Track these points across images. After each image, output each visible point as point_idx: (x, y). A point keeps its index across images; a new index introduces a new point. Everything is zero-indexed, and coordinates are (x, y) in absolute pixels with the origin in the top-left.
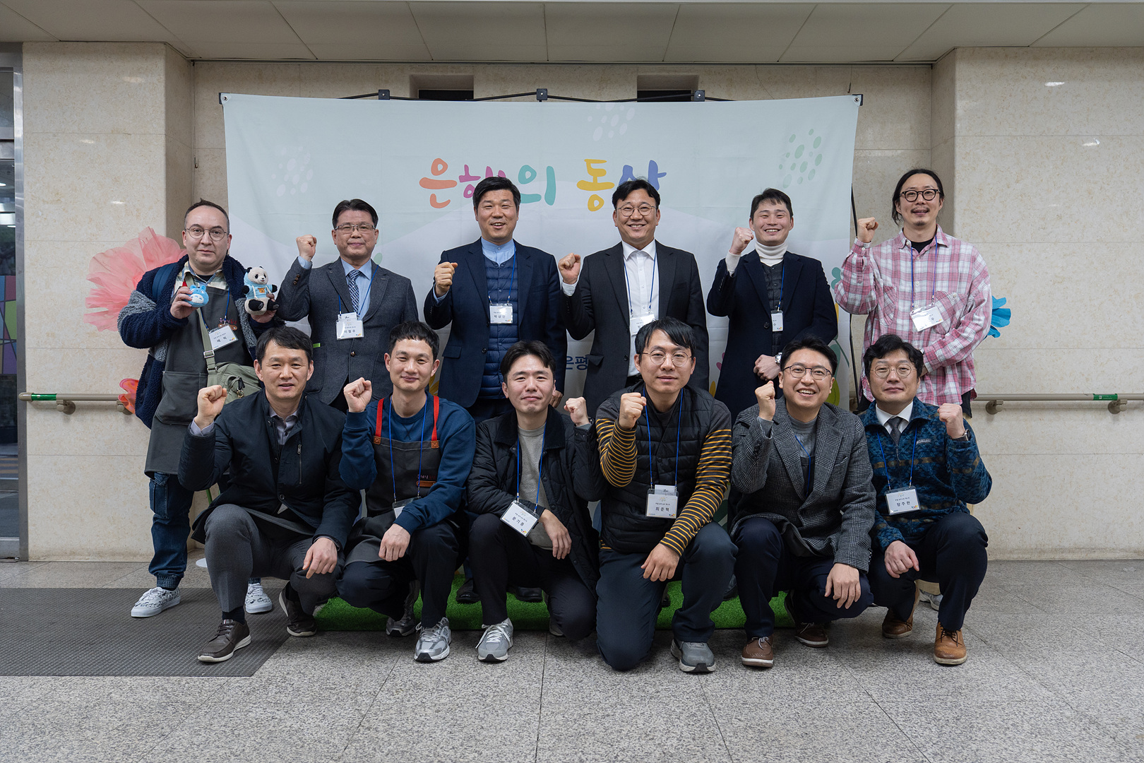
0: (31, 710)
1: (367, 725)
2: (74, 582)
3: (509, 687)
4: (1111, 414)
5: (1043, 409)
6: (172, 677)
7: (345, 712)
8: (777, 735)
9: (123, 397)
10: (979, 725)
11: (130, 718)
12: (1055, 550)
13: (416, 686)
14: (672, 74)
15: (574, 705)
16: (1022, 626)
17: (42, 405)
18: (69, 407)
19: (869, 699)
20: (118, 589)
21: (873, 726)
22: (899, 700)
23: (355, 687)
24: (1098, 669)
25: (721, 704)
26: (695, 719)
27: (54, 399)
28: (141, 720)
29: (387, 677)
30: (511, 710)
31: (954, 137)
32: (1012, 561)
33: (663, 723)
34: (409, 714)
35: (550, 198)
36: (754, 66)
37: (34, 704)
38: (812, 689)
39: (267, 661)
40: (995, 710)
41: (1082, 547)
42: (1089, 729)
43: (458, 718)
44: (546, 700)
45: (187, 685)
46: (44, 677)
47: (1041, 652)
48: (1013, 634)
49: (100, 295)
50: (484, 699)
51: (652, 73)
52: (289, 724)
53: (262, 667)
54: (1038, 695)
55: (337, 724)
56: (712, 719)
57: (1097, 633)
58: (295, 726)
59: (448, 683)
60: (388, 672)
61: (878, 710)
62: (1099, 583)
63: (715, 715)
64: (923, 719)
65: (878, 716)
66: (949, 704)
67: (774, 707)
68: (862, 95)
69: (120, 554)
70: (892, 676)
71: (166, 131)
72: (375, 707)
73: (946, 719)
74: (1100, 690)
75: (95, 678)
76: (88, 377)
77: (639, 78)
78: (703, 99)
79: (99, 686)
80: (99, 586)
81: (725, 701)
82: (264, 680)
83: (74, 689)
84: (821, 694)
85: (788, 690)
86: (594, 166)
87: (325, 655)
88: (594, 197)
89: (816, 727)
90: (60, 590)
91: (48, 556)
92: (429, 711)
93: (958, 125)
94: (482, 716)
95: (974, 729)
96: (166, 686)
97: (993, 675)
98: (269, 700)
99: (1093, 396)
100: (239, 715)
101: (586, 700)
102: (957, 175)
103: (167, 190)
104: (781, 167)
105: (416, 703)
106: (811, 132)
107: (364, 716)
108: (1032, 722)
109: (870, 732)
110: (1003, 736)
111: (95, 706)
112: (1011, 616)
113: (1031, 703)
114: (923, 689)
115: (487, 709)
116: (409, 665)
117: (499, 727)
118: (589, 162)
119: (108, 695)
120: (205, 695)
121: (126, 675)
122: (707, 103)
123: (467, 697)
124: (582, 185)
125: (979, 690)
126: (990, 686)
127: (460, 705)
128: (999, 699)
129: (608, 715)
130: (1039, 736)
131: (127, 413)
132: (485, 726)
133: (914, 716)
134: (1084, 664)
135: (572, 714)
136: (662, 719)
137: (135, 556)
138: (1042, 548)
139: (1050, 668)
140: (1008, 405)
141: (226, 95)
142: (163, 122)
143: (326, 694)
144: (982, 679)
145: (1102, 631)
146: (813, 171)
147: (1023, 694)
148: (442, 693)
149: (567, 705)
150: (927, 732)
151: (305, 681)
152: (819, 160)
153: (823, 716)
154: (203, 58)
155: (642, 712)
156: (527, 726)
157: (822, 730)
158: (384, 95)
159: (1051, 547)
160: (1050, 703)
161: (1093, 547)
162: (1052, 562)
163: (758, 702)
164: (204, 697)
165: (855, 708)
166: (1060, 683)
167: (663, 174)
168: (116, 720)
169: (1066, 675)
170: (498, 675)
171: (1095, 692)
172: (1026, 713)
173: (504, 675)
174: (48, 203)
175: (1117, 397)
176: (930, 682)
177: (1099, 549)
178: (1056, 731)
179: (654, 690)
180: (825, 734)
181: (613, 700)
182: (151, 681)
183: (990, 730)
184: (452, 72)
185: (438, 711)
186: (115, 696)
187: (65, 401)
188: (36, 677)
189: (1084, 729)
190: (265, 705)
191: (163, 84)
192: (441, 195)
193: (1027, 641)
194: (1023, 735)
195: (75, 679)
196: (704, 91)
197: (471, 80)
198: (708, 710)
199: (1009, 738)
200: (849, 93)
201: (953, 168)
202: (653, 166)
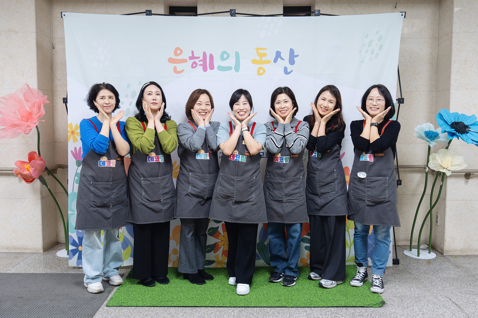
31: (452, 32)
35: (237, 69)
68: (405, 12)
69: (18, 248)
71: (36, 30)
77: (284, 1)
78: (319, 14)
86: (260, 51)
88: (260, 68)
93: (454, 25)
102: (453, 53)
103: (38, 61)
104: (360, 52)
106: (377, 33)
118: (257, 49)
122: (321, 16)
124: (254, 62)
137: (26, 249)
140: (476, 175)
141: (65, 13)
142: (34, 26)
146: (378, 54)
152: (381, 48)
158: (149, 13)
167: (297, 56)
191: (34, 6)
192: (180, 67)
196: (320, 10)
197: (196, 2)
200: (395, 8)
201: (451, 49)
202: (292, 51)
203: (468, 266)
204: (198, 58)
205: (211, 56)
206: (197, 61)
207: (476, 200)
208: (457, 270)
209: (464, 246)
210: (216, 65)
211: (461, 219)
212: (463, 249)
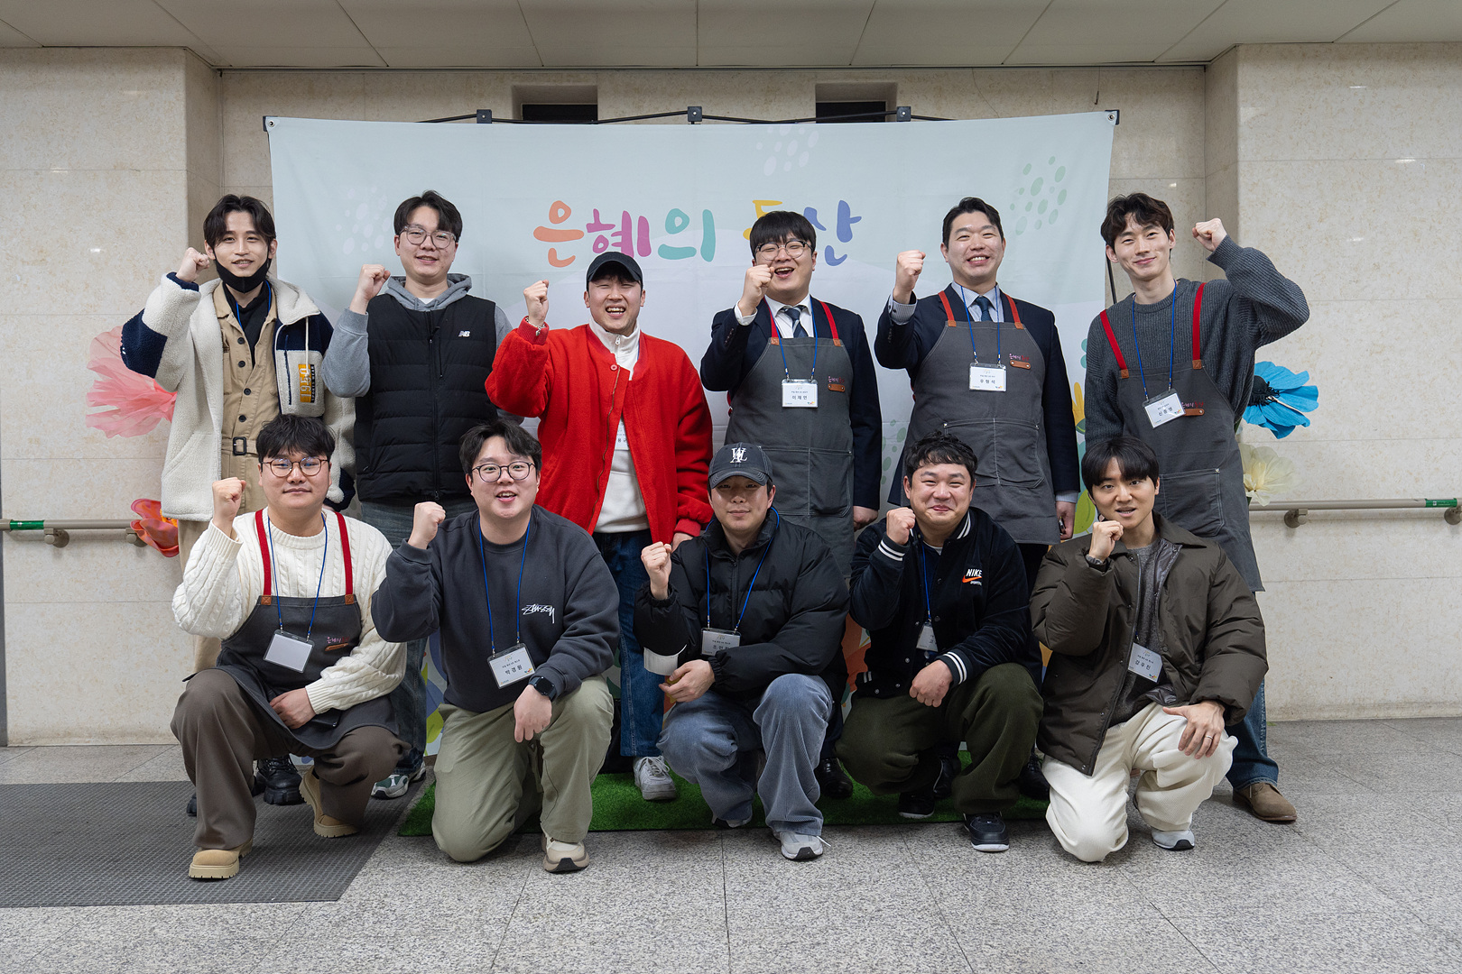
0: (51, 954)
1: (502, 964)
2: (75, 775)
3: (682, 908)
4: (1449, 525)
5: (1360, 519)
6: (231, 905)
7: (471, 947)
8: (1043, 966)
9: (138, 524)
10: (1305, 947)
11: (186, 962)
12: (1379, 706)
13: (558, 909)
14: (862, 81)
15: (772, 931)
16: (1344, 810)
17: (23, 536)
18: (61, 538)
19: (1157, 914)
20: (137, 783)
21: (1167, 950)
22: (1195, 915)
23: (478, 912)
24: (1449, 868)
25: (965, 925)
26: (932, 946)
27: (41, 527)
28: (200, 964)
29: (518, 897)
30: (689, 940)
31: (1236, 162)
32: (1323, 722)
33: (892, 952)
34: (556, 949)
35: (708, 253)
36: (970, 70)
37: (54, 946)
38: (1081, 902)
39: (355, 880)
40: (1322, 925)
41: (1413, 701)
42: (1447, 948)
43: (621, 952)
44: (734, 925)
45: (253, 915)
46: (59, 908)
47: (1374, 846)
48: (1334, 821)
49: (107, 388)
50: (652, 926)
51: (837, 80)
52: (398, 965)
53: (350, 888)
54: (1376, 904)
55: (462, 964)
56: (956, 945)
57: (1444, 819)
58: (408, 968)
59: (601, 904)
60: (519, 891)
61: (1171, 929)
62: (1440, 750)
63: (959, 941)
64: (1231, 940)
65: (1172, 937)
66: (1261, 918)
67: (1035, 928)
68: (1118, 111)
69: (131, 734)
70: (1182, 882)
71: (187, 165)
72: (510, 940)
73: (1260, 939)
74: (1456, 896)
75: (129, 908)
76: (86, 497)
77: (818, 87)
78: (908, 118)
79: (136, 919)
80: (110, 779)
81: (970, 921)
82: (355, 905)
83: (104, 924)
84: (1092, 909)
85: (1050, 905)
87: (431, 869)
89: (1092, 953)
90: (58, 786)
91: (34, 738)
92: (582, 944)
93: (1242, 147)
94: (652, 948)
95: (1298, 952)
96: (225, 916)
97: (1314, 878)
98: (367, 933)
99: (1425, 502)
100: (330, 954)
101: (786, 923)
102: (1241, 213)
104: (1013, 206)
105: (563, 932)
106: (1052, 160)
107: (496, 952)
108: (1372, 940)
109: (1164, 959)
110: (1336, 960)
111: (136, 946)
112: (1329, 797)
113: (1368, 915)
114: (1225, 898)
115: (658, 938)
116: (545, 881)
117: (677, 963)
118: (759, 205)
119: (151, 931)
120: (281, 928)
121: (169, 903)
122: (914, 123)
123: (629, 923)
125: (1298, 899)
126: (1313, 894)
127: (620, 934)
128: (1325, 911)
129: (818, 944)
130: (1383, 960)
131: (140, 544)
132: (658, 961)
133: (1218, 935)
134: (1431, 861)
135: (771, 943)
136: (889, 948)
137: (152, 736)
138: (1361, 703)
139: (1387, 868)
140: (1313, 515)
141: (272, 119)
142: (183, 154)
143: (441, 923)
144: (1301, 883)
145: (1450, 816)
146: (1056, 212)
147: (1356, 903)
148: (595, 918)
149: (762, 931)
150: (1237, 958)
151: (411, 906)
152: (1062, 197)
153: (1100, 939)
154: (235, 66)
155: (862, 938)
156: (715, 961)
157: (1101, 957)
158: (485, 117)
159: (1372, 702)
160: (1393, 915)
161: (1428, 701)
162: (1374, 721)
163: (1012, 921)
164: (280, 931)
165: (1140, 927)
166: (1403, 888)
167: (858, 219)
168: (167, 965)
169: (1409, 876)
170: (665, 892)
171: (1449, 899)
172: (1363, 928)
173: (674, 892)
174: (28, 264)
175: (1456, 503)
176: (1234, 890)
177: (1436, 703)
178: (1404, 953)
179: (873, 908)
180: (1106, 962)
181: (822, 923)
182: (204, 910)
183: (1319, 953)
184: (569, 81)
185: (593, 943)
186: (161, 933)
187: (55, 529)
188: (50, 909)
189: (1441, 949)
190: (363, 940)
191: (183, 103)
192: (564, 249)
193: (1354, 831)
194: (1363, 958)
195: (103, 910)
196: (910, 108)
197: (594, 92)
198: (948, 933)
199: (1345, 963)
200: (1096, 104)
201: (1237, 203)
202: (843, 208)
203: (1300, 740)
204: (611, 227)
205: (643, 223)
206: (607, 234)
207: (1315, 581)
208: (1274, 748)
209: (1292, 697)
210: (654, 244)
211: (1281, 630)
212: (1289, 706)
